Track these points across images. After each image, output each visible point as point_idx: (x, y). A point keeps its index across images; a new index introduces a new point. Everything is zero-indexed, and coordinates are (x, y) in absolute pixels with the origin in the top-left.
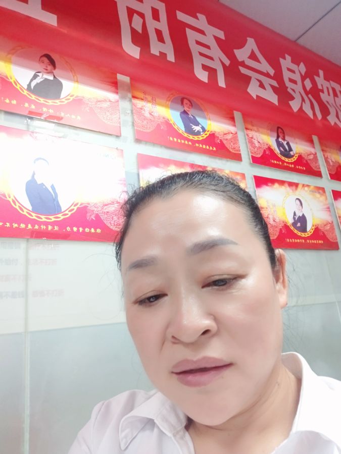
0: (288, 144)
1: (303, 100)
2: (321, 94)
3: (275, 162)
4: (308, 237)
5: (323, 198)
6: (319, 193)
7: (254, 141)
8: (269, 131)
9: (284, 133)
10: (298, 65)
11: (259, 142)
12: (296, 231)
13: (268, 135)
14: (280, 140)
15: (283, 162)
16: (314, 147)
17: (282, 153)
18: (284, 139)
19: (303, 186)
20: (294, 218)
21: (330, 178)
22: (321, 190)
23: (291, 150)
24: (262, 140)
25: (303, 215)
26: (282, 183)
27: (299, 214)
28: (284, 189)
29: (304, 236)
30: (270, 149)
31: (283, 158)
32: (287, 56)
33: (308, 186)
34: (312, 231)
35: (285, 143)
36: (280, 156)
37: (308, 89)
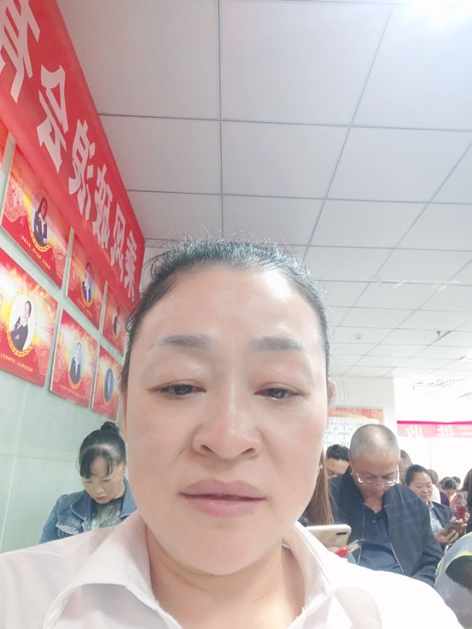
0: (46, 226)
1: (81, 187)
2: (96, 192)
3: (25, 240)
4: (22, 358)
5: (52, 314)
6: (51, 306)
7: (14, 196)
8: (33, 196)
9: (46, 210)
10: (91, 143)
11: (18, 202)
13: (30, 199)
14: (40, 216)
15: (33, 245)
16: (67, 248)
17: (35, 233)
18: (44, 218)
19: (41, 289)
20: (16, 326)
21: (67, 294)
22: (53, 303)
23: (45, 236)
24: (23, 202)
25: (27, 326)
26: (21, 272)
27: (23, 323)
28: (20, 282)
29: (17, 354)
30: (26, 219)
31: (34, 241)
32: (85, 123)
33: (45, 291)
34: (28, 352)
35: (43, 223)
36: (32, 235)
37: (88, 178)
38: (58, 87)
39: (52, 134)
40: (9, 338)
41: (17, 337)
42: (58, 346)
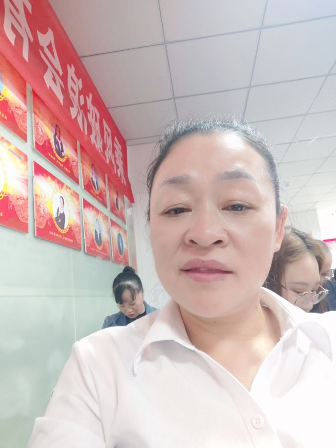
0: (61, 144)
1: (79, 112)
2: (88, 113)
3: (51, 156)
4: (64, 234)
5: (77, 203)
6: (75, 197)
7: (39, 127)
8: (50, 125)
9: (60, 133)
10: (78, 79)
11: (42, 131)
12: (57, 226)
13: (49, 127)
14: (57, 137)
15: (57, 159)
16: (77, 156)
17: (56, 150)
18: (59, 138)
19: (67, 187)
20: (57, 214)
21: (83, 188)
22: (76, 195)
23: (63, 151)
24: (45, 131)
25: (64, 213)
26: (53, 178)
27: (61, 211)
28: (54, 184)
29: (61, 232)
30: (49, 141)
31: (57, 155)
32: (72, 66)
33: (70, 188)
34: (68, 229)
35: (60, 142)
36: (55, 152)
37: (81, 105)
38: (50, 44)
39: (54, 79)
40: (55, 222)
41: (60, 221)
42: (85, 223)
